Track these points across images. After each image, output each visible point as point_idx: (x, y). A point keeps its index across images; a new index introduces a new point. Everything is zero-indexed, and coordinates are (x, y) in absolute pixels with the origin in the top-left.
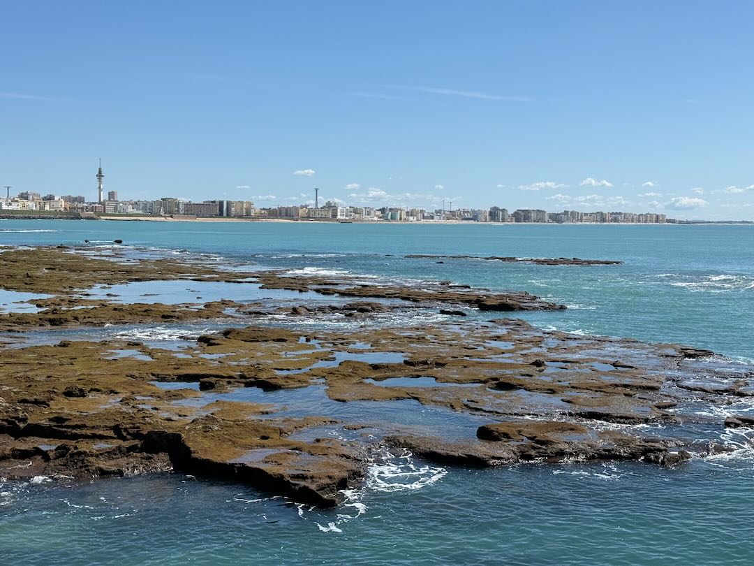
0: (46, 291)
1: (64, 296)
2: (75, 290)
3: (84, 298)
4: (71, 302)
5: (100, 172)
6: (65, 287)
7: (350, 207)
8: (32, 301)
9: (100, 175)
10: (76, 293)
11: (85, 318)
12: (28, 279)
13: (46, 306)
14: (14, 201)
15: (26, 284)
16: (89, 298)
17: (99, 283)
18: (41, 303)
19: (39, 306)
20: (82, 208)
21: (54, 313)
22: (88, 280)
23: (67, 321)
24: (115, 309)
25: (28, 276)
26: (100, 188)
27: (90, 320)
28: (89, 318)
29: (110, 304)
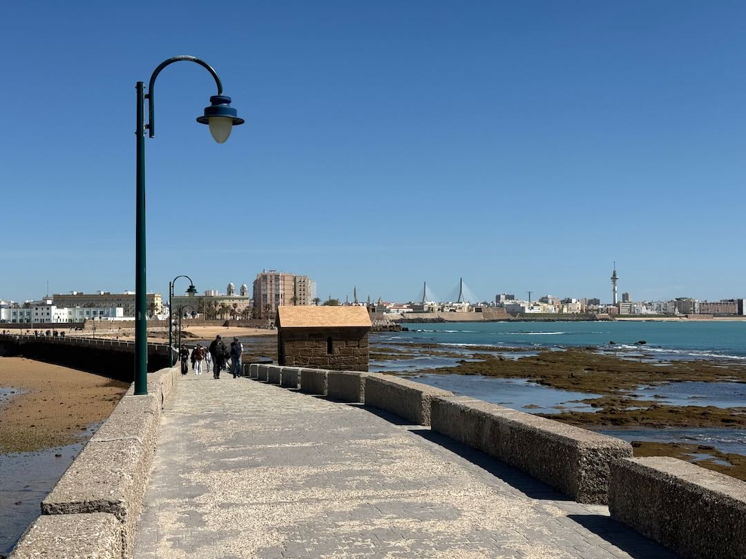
0: (595, 392)
1: (614, 397)
2: (622, 390)
3: (633, 398)
4: (623, 403)
5: (614, 275)
6: (610, 388)
8: (586, 401)
9: (614, 278)
10: (623, 394)
11: (643, 418)
12: (573, 379)
13: (601, 406)
14: (535, 305)
15: (574, 384)
16: (639, 399)
17: (643, 384)
18: (595, 402)
19: (594, 405)
20: (598, 310)
21: (612, 413)
22: (630, 381)
23: (627, 421)
24: (671, 411)
25: (573, 377)
26: (614, 290)
27: (648, 421)
28: (647, 419)
29: (662, 406)
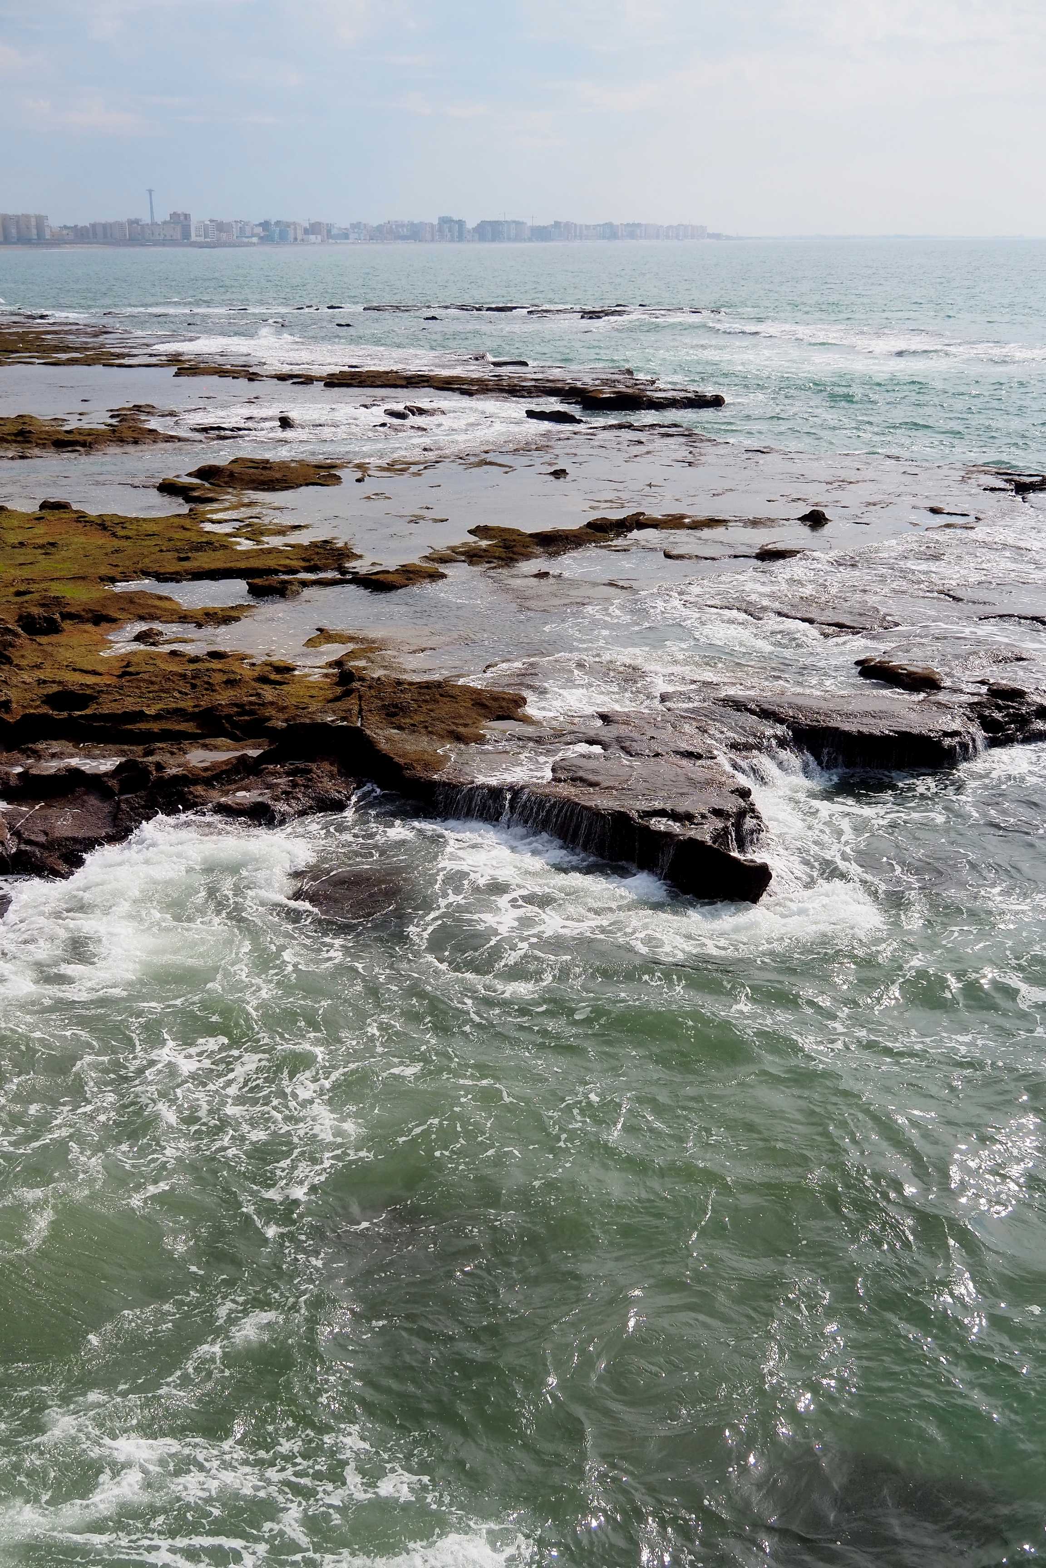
7: (211, 221)
